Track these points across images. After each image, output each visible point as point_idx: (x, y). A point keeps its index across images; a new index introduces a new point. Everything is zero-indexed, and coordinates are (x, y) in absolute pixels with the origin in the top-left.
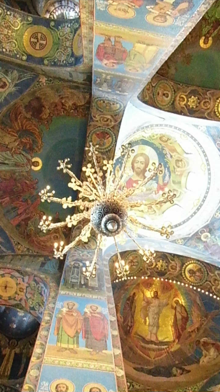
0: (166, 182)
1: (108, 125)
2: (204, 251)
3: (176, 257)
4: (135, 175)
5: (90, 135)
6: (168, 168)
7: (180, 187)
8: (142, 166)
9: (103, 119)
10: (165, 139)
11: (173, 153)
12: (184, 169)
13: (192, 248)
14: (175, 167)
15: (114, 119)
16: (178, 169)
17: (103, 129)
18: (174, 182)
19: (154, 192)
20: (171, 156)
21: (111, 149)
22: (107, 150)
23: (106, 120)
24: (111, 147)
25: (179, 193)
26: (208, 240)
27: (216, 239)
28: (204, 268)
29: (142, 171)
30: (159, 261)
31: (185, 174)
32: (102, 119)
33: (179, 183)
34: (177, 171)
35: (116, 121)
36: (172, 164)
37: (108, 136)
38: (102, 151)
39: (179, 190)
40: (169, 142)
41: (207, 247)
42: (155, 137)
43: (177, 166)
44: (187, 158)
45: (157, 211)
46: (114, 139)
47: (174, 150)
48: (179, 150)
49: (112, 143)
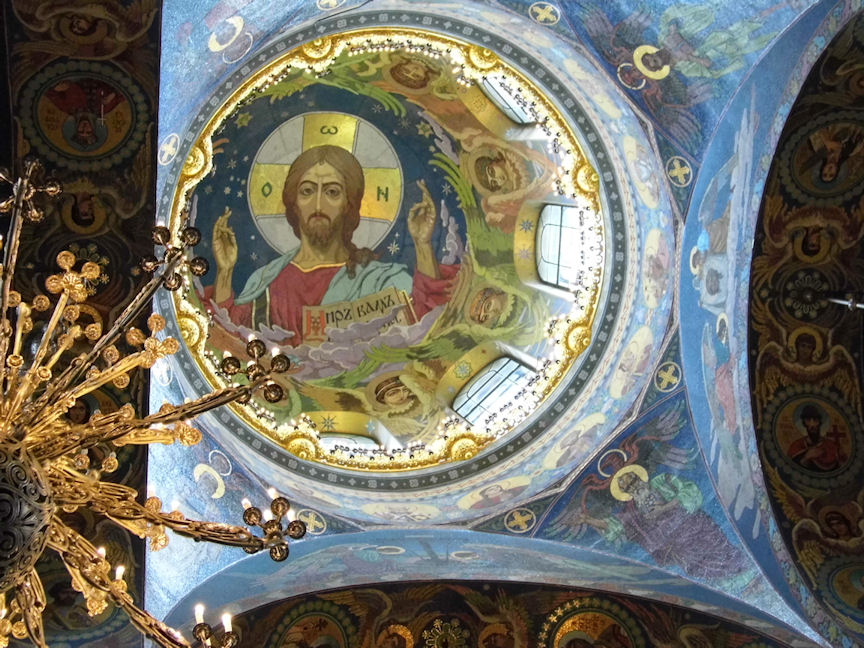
0: (448, 260)
1: (99, 49)
2: (625, 550)
3: (503, 595)
4: (307, 248)
5: (26, 102)
6: (452, 200)
7: (513, 277)
8: (335, 205)
9: (71, 26)
10: (413, 72)
11: (460, 130)
12: (518, 195)
13: (574, 541)
14: (480, 189)
15: (122, 18)
16: (494, 199)
17: (83, 66)
18: (483, 258)
19: (401, 315)
20: (456, 146)
21: (134, 153)
22: (117, 159)
23: (83, 24)
24: (133, 145)
25: (511, 301)
26: (641, 498)
27: (675, 489)
28: (631, 622)
29: (334, 228)
30: (430, 626)
31: (525, 215)
32: (65, 23)
33: (507, 257)
34: (489, 208)
35: (133, 27)
36: (464, 178)
37: (112, 96)
38: (96, 166)
39: (510, 290)
40: (434, 83)
41: (638, 527)
42: (373, 70)
43: (485, 184)
44: (523, 145)
45: (423, 397)
46: (142, 107)
47: (465, 119)
48: (484, 115)
49: (133, 129)
